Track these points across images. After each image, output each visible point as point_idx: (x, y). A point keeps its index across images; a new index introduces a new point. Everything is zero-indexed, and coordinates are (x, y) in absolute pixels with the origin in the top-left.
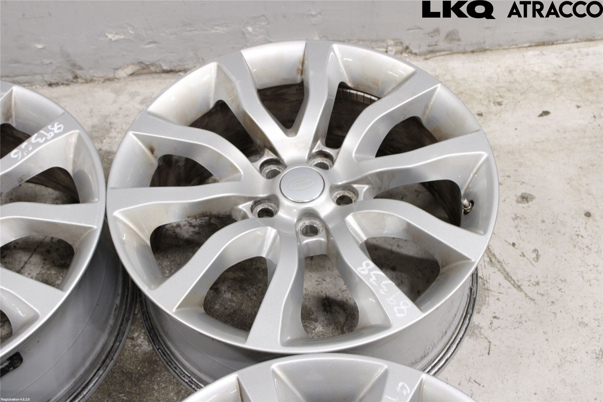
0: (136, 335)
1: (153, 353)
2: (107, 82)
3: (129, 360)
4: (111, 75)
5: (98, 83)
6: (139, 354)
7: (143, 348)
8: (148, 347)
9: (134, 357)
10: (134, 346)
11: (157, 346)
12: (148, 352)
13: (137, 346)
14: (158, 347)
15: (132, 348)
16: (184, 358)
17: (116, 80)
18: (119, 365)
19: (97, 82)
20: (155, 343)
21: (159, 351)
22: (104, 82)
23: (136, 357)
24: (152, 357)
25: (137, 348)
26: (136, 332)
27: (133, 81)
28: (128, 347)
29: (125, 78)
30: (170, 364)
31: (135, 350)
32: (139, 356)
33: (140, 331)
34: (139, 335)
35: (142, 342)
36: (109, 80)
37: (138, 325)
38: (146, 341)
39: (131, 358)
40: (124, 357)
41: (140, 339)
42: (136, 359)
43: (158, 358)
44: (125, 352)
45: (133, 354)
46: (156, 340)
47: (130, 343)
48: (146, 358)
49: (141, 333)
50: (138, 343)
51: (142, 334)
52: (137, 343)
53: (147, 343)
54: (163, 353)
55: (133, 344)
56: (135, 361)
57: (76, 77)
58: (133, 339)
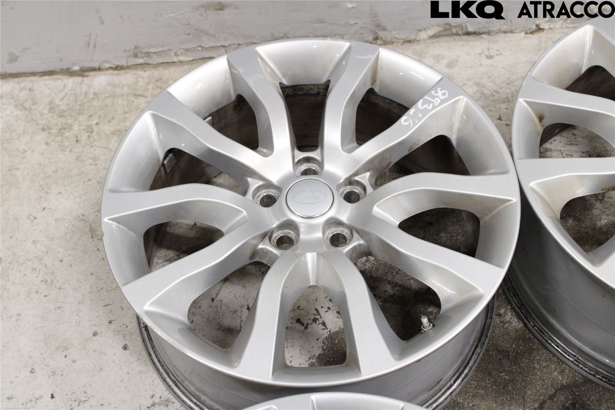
0: (502, 311)
1: (525, 331)
2: (405, 43)
3: (502, 338)
4: (412, 37)
5: (397, 45)
6: (511, 332)
7: (513, 325)
8: (518, 323)
9: (506, 335)
10: (504, 323)
11: (531, 323)
12: (520, 329)
13: (507, 322)
14: (533, 325)
15: (502, 324)
16: (573, 336)
17: (416, 42)
18: (492, 343)
19: (395, 44)
20: (529, 320)
21: (535, 329)
22: (403, 44)
23: (508, 334)
24: (526, 335)
25: (507, 324)
26: (502, 308)
27: (433, 43)
28: (497, 324)
29: (425, 40)
30: (550, 342)
31: (505, 327)
32: (511, 334)
33: (505, 307)
34: (505, 311)
35: (511, 318)
36: (409, 42)
37: (502, 301)
38: (515, 318)
39: (503, 335)
40: (495, 335)
41: (508, 316)
42: (508, 337)
43: (532, 336)
44: (495, 329)
45: (504, 331)
46: (530, 316)
47: (498, 320)
48: (519, 335)
49: (507, 309)
50: (507, 320)
51: (509, 310)
52: (505, 320)
53: (516, 320)
54: (540, 331)
55: (502, 320)
56: (507, 339)
57: (376, 39)
58: (500, 315)
